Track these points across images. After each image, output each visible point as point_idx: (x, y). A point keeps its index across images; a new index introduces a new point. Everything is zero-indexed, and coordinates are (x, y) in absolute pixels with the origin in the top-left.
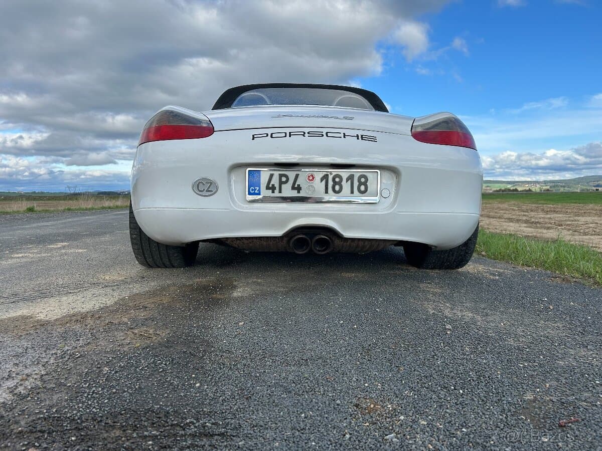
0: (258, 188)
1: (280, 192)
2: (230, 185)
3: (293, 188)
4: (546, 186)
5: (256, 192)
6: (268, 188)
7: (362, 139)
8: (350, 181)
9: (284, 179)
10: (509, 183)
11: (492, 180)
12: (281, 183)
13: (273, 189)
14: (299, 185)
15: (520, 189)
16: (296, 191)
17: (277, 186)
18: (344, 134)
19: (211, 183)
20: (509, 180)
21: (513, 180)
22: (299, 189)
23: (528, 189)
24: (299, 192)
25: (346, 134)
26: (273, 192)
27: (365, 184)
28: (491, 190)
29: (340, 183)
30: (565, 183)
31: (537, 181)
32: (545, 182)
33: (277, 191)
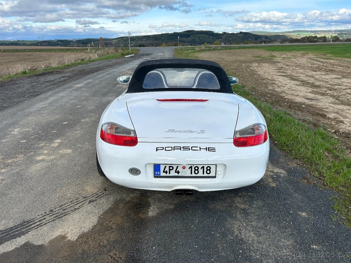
0: (159, 172)
1: (170, 173)
2: (146, 171)
3: (176, 172)
4: (335, 33)
5: (158, 174)
6: (164, 172)
7: (209, 151)
8: (202, 168)
9: (171, 168)
10: (312, 32)
11: (301, 30)
12: (170, 170)
13: (166, 172)
14: (178, 171)
15: (318, 36)
16: (177, 173)
17: (168, 171)
18: (200, 147)
19: (137, 170)
20: (313, 30)
21: (315, 30)
22: (178, 172)
23: (323, 36)
24: (178, 174)
25: (201, 148)
26: (166, 174)
27: (210, 170)
28: (300, 36)
29: (198, 170)
30: (348, 32)
31: (330, 31)
32: (335, 31)
33: (168, 173)
